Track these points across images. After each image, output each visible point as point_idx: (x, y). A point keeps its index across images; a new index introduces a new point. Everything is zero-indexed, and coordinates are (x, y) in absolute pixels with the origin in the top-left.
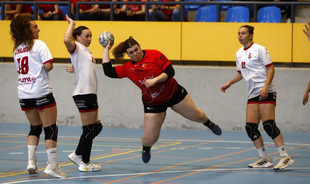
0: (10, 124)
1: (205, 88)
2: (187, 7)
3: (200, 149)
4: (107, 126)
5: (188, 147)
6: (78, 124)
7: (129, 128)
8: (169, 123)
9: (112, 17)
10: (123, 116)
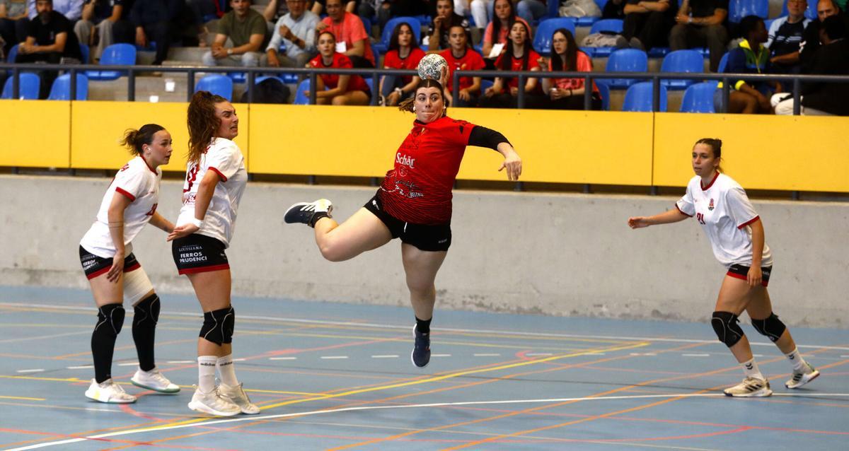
0: (324, 302)
1: (697, 239)
2: (664, 83)
3: (684, 355)
4: (509, 309)
5: (663, 351)
6: (452, 305)
7: (551, 315)
8: (627, 306)
9: (520, 102)
10: (538, 292)
